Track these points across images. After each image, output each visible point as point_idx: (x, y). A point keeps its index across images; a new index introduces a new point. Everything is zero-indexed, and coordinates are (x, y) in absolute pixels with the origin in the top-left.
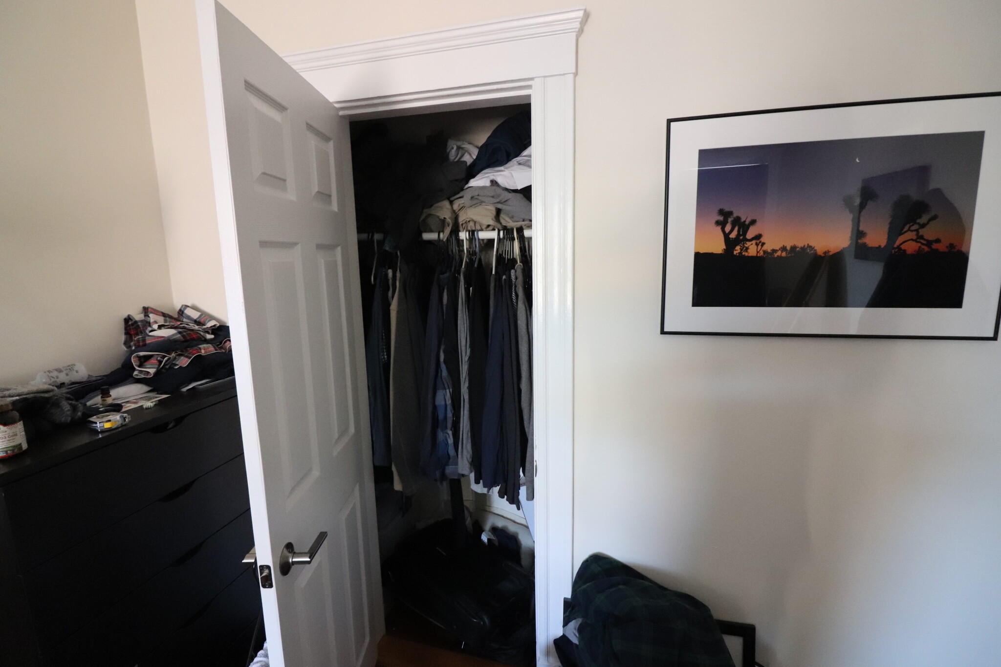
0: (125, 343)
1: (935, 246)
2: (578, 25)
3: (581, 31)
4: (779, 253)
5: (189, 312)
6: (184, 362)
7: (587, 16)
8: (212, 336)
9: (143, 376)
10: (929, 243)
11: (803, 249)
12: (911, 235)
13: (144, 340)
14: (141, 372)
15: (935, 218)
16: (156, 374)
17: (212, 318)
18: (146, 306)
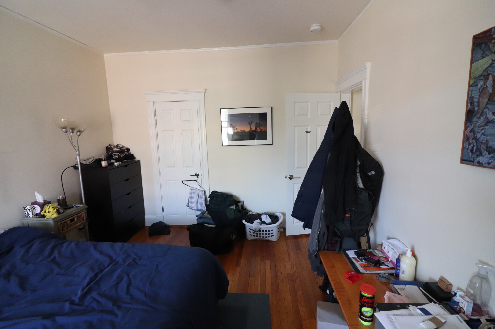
0: (106, 152)
1: (262, 130)
2: (204, 92)
3: (205, 92)
4: (240, 131)
5: (119, 145)
6: (123, 155)
7: (206, 90)
8: (126, 151)
9: (115, 158)
10: (261, 129)
11: (243, 131)
12: (259, 128)
13: (113, 151)
14: (114, 157)
15: (261, 126)
16: (118, 157)
17: (125, 147)
18: (110, 144)
